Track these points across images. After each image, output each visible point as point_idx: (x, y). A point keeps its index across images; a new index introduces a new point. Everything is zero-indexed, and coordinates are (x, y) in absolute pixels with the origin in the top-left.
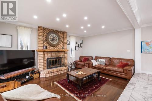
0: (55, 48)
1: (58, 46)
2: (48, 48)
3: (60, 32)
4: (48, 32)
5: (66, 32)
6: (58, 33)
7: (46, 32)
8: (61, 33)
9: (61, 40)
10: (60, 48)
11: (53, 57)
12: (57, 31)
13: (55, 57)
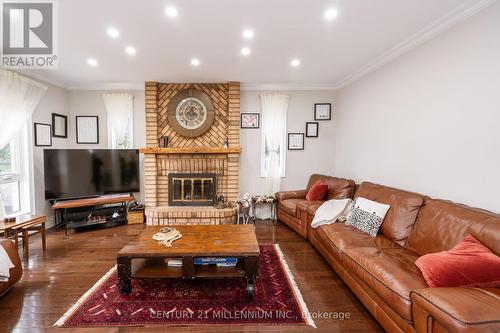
0: (196, 141)
1: (208, 134)
2: (176, 145)
3: (216, 87)
4: (173, 95)
5: (237, 85)
6: (207, 91)
7: (168, 95)
8: (218, 90)
9: (220, 115)
10: (216, 141)
11: (188, 172)
12: (204, 85)
13: (193, 172)
